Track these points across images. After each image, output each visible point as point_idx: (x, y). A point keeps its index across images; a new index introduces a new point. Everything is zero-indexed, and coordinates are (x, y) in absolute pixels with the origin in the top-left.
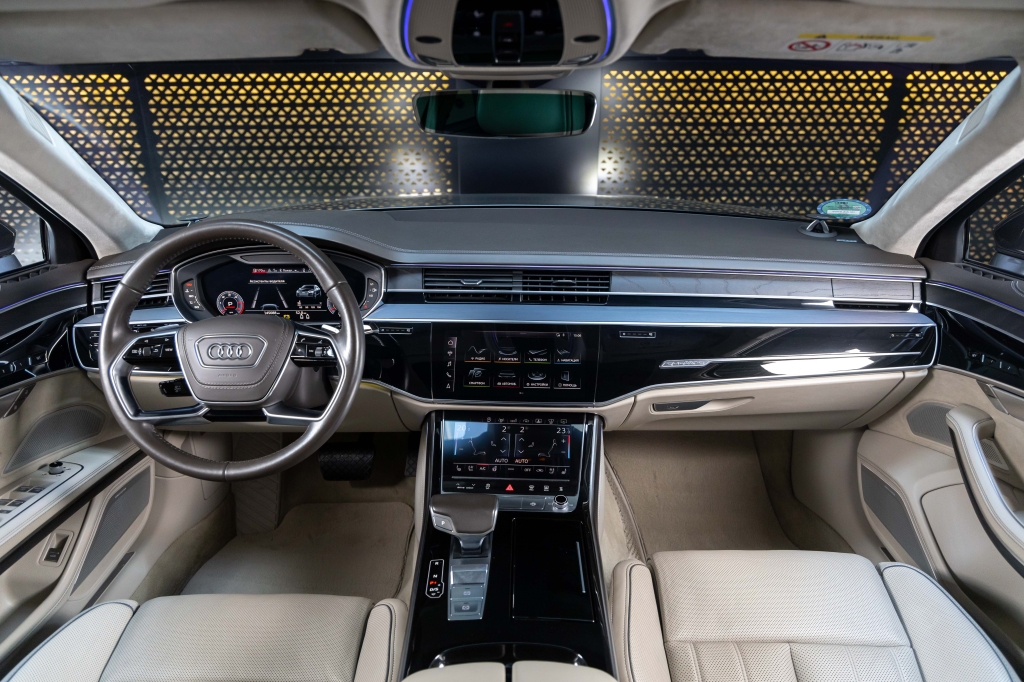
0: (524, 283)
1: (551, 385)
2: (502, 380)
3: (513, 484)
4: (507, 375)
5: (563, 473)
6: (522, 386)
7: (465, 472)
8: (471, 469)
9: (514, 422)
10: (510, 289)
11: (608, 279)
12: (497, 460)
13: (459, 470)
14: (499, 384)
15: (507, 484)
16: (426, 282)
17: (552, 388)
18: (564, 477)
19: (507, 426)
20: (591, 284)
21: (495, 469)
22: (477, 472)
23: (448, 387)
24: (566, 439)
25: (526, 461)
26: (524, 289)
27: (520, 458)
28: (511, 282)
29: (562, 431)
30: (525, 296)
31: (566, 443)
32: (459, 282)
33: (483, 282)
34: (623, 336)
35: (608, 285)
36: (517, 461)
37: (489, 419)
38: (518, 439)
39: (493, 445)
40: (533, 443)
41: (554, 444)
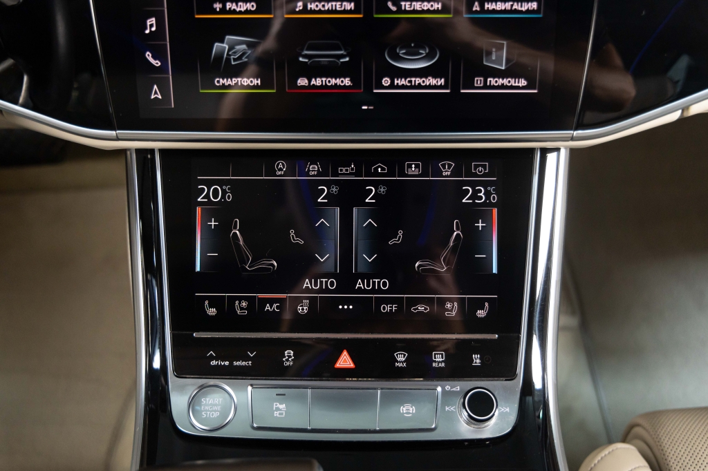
1: (453, 84)
2: (311, 72)
3: (355, 349)
4: (324, 56)
5: (481, 313)
6: (369, 89)
7: (227, 320)
8: (241, 307)
9: (347, 173)
12: (307, 283)
13: (212, 312)
14: (302, 82)
15: (337, 348)
17: (455, 89)
18: (481, 326)
19: (328, 184)
21: (303, 309)
22: (258, 319)
23: (156, 93)
24: (487, 219)
25: (383, 283)
27: (366, 276)
29: (475, 196)
31: (487, 230)
36: (359, 284)
37: (281, 165)
38: (360, 222)
39: (294, 240)
40: (400, 233)
41: (455, 233)
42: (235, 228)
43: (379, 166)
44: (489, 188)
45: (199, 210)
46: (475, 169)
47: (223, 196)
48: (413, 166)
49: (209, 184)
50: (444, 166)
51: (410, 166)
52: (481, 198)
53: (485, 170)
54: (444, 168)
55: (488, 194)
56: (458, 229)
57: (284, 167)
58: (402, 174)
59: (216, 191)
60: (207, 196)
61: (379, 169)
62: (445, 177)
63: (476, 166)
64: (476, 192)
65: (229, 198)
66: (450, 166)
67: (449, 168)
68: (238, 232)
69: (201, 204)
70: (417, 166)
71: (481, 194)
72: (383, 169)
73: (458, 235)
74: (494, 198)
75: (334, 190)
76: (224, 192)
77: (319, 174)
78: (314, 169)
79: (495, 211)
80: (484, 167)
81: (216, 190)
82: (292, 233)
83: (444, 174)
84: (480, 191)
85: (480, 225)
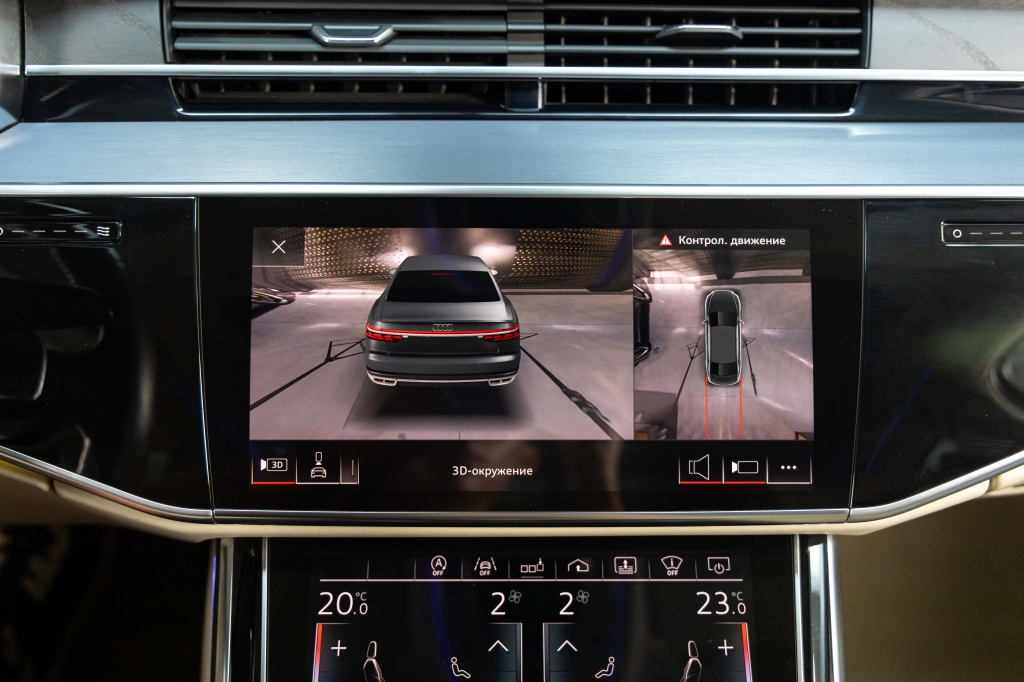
0: (551, 38)
9: (532, 571)
10: (500, 59)
11: (861, 21)
16: (177, 34)
19: (506, 588)
20: (786, 41)
24: (734, 637)
26: (551, 60)
28: (502, 36)
29: (714, 605)
30: (554, 86)
31: (737, 653)
32: (306, 34)
33: (400, 35)
34: (954, 238)
35: (860, 42)
37: (439, 562)
38: (553, 646)
39: (457, 673)
40: (611, 661)
41: (691, 661)
42: (371, 655)
43: (578, 563)
44: (733, 594)
45: (319, 627)
46: (712, 567)
47: (356, 608)
48: (625, 562)
49: (336, 589)
50: (668, 562)
51: (620, 563)
52: (723, 608)
53: (726, 567)
54: (669, 565)
55: (732, 602)
56: (694, 654)
57: (443, 565)
58: (610, 574)
59: (345, 600)
60: (332, 608)
61: (578, 567)
62: (672, 577)
63: (713, 563)
64: (715, 599)
65: (364, 609)
66: (676, 562)
67: (675, 565)
68: (374, 661)
69: (324, 618)
70: (631, 563)
71: (724, 603)
72: (583, 567)
73: (694, 663)
74: (742, 608)
75: (515, 597)
76: (357, 602)
77: (493, 574)
78: (485, 567)
79: (745, 626)
80: (724, 563)
81: (345, 598)
82: (454, 661)
83: (670, 573)
84: (722, 598)
85: (726, 648)
